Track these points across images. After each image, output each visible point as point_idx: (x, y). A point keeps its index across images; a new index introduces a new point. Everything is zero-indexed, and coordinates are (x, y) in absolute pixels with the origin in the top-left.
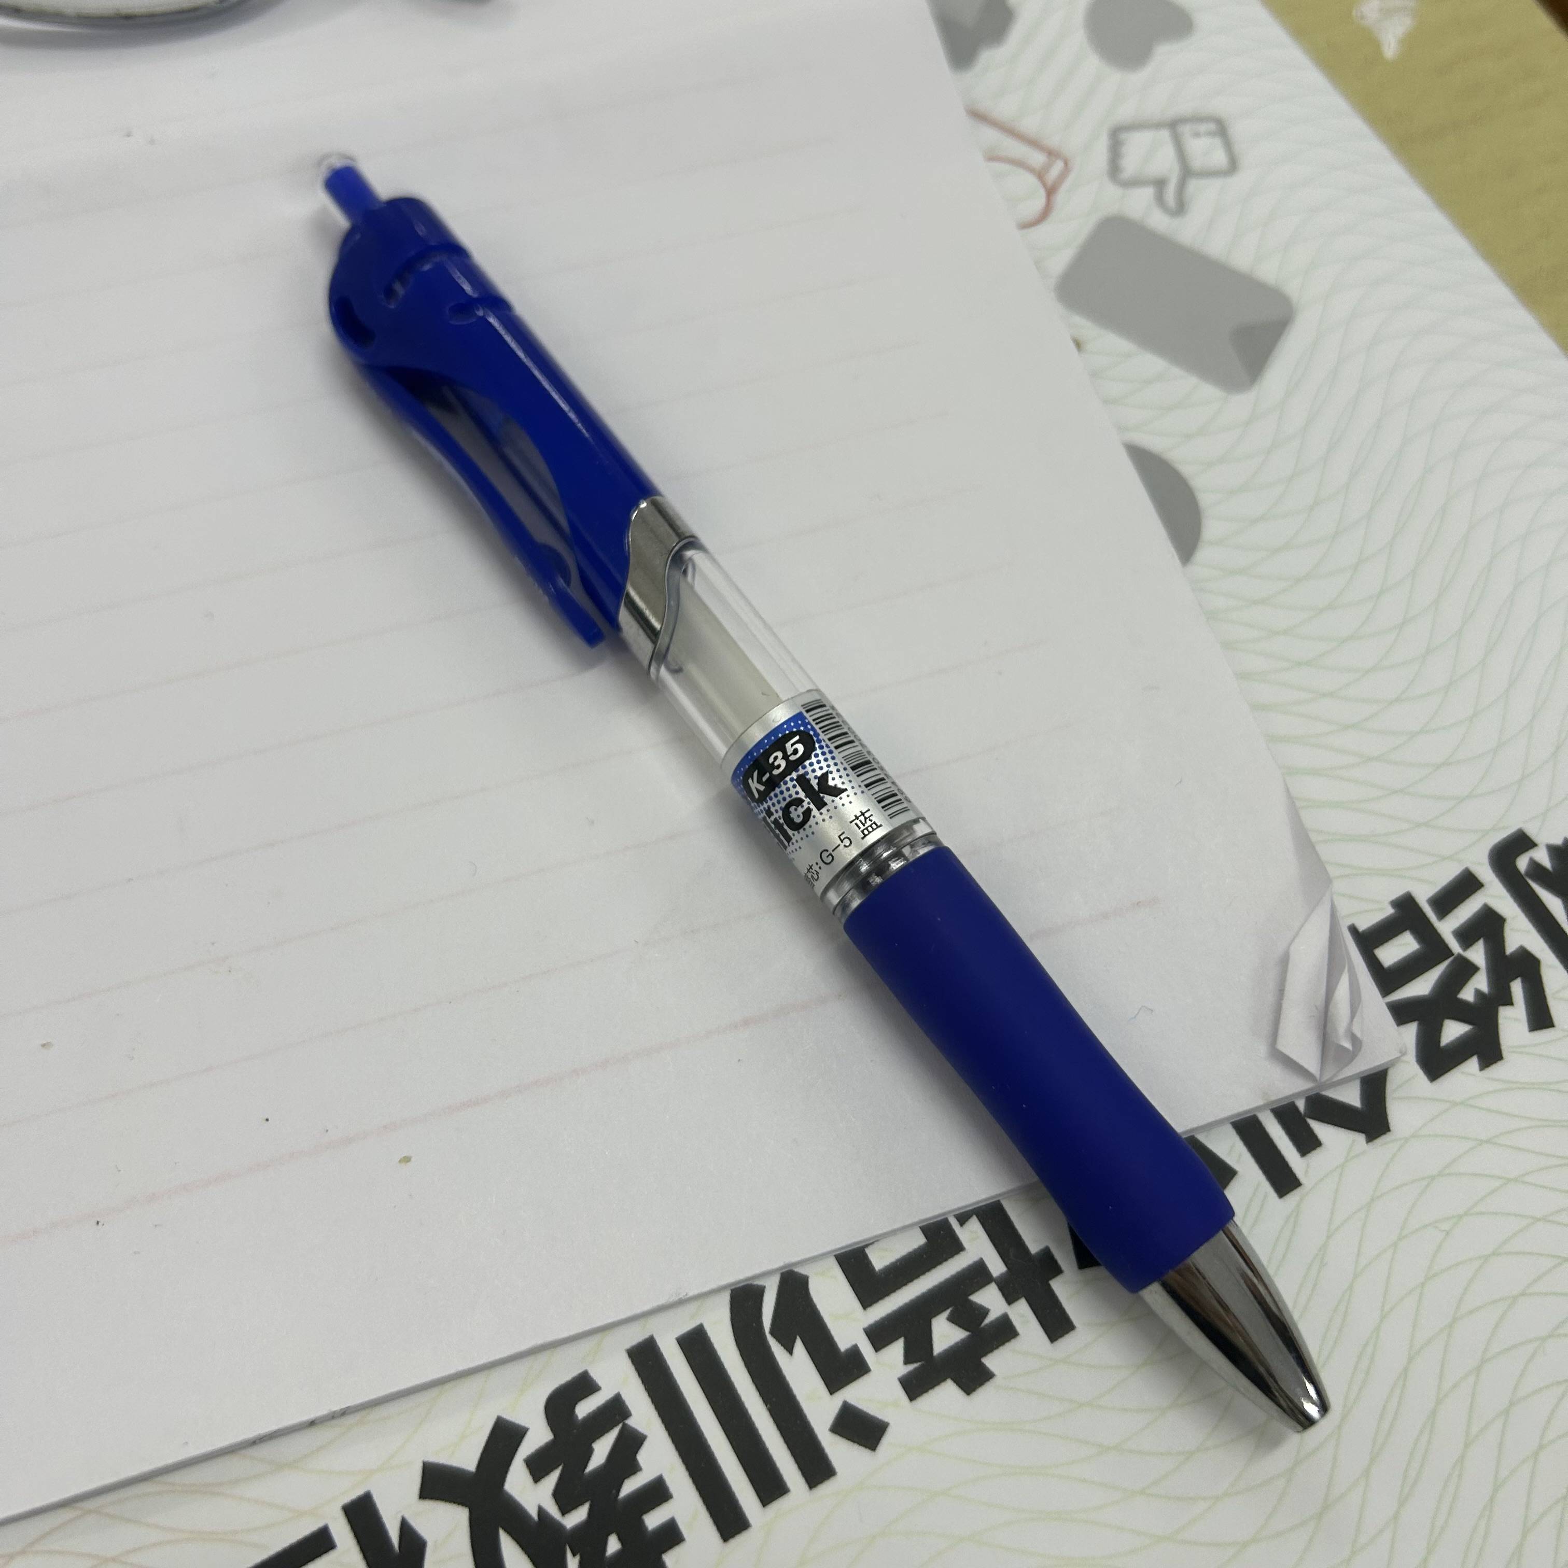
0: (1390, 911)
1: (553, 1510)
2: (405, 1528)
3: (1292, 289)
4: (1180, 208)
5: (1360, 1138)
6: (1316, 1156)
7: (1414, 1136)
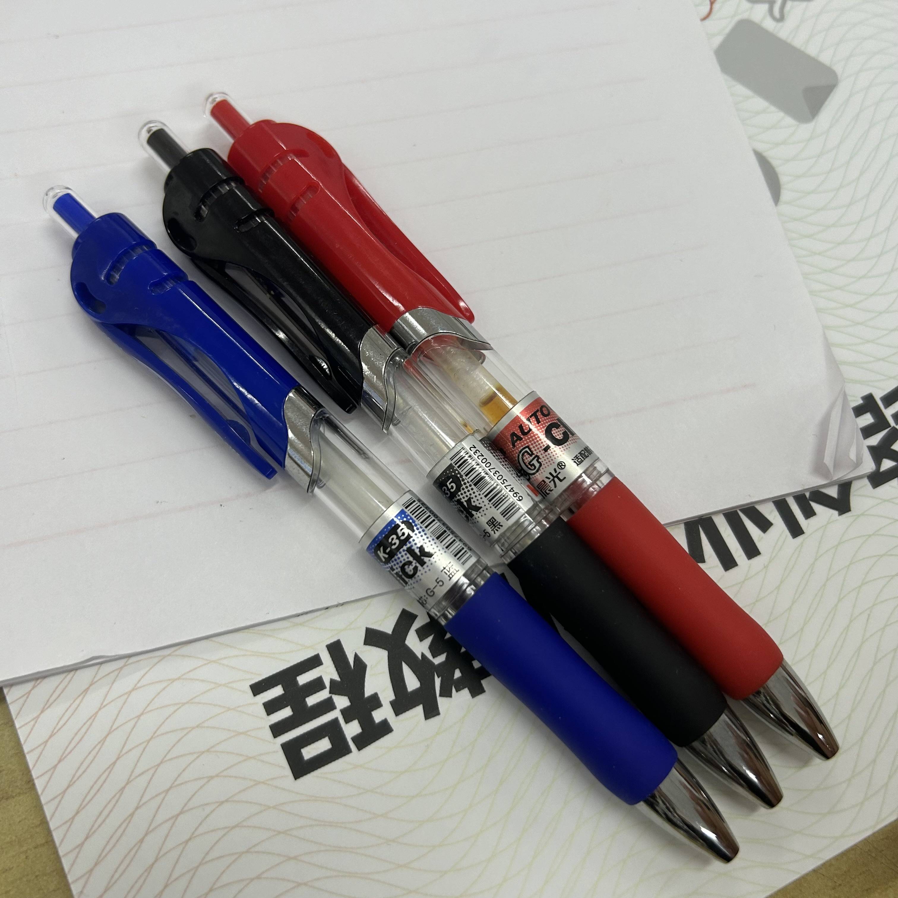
0: (861, 402)
1: (429, 655)
2: (357, 658)
3: (838, 68)
4: (782, 19)
5: (836, 513)
6: (812, 520)
7: (863, 514)
